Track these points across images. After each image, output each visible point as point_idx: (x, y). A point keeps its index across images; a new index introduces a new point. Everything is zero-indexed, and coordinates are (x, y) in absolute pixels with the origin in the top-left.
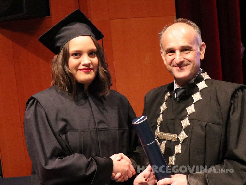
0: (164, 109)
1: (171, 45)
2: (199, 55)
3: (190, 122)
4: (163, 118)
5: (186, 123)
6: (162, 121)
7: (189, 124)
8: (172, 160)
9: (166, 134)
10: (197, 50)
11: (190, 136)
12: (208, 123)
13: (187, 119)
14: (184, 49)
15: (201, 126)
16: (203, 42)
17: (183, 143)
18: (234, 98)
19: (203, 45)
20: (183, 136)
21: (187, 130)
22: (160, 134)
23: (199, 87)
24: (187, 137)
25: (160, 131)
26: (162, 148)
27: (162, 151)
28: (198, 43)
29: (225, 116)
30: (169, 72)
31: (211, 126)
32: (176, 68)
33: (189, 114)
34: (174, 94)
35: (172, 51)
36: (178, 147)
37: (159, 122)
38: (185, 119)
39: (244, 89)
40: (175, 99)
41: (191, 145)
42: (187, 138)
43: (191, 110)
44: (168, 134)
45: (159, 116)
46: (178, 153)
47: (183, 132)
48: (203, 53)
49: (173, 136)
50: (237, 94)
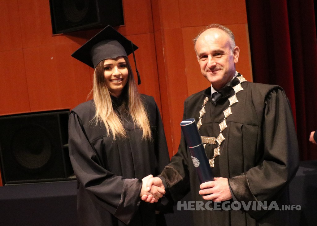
0: (203, 113)
1: (203, 50)
2: (233, 58)
3: (227, 125)
4: (202, 123)
5: (223, 126)
6: (201, 126)
7: (227, 127)
8: (211, 162)
9: (205, 137)
10: (230, 53)
11: (227, 138)
12: (244, 125)
13: (224, 121)
14: (216, 54)
15: (237, 128)
16: (236, 46)
17: (221, 145)
18: (268, 99)
19: (237, 49)
20: (221, 138)
21: (225, 132)
23: (235, 90)
24: (225, 139)
28: (231, 48)
29: (260, 117)
30: (204, 76)
31: (247, 127)
32: (209, 72)
33: (226, 117)
34: (212, 98)
35: (205, 56)
36: (217, 150)
37: (198, 126)
38: (222, 121)
39: (278, 89)
40: (213, 103)
41: (229, 147)
42: (225, 140)
43: (228, 113)
44: (207, 137)
45: (198, 120)
46: (216, 155)
47: (221, 135)
48: (237, 57)
49: (211, 139)
50: (271, 94)
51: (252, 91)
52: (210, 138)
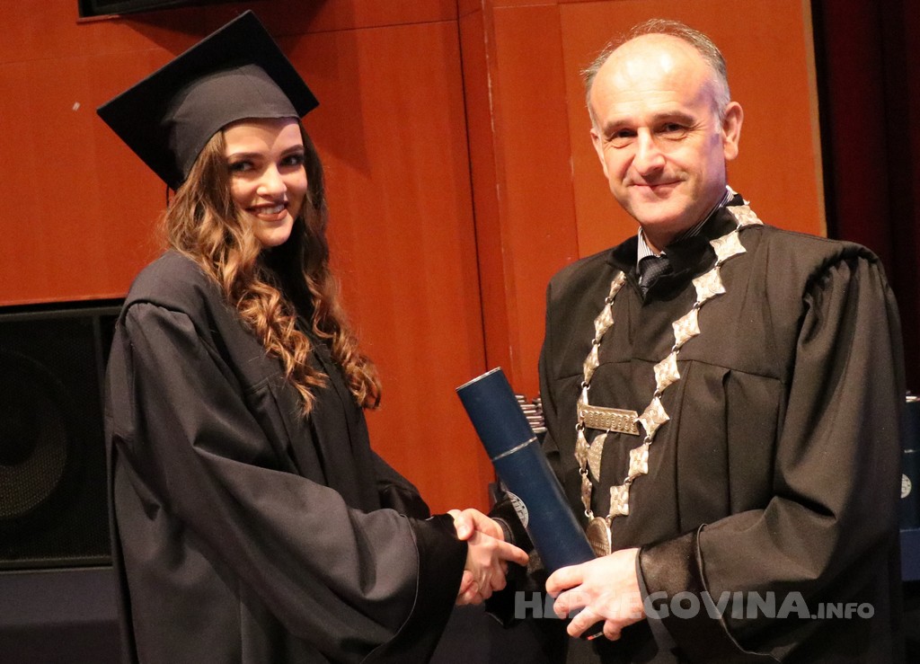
0: (605, 325)
1: (623, 111)
2: (721, 140)
3: (680, 370)
4: (600, 359)
5: (667, 373)
6: (596, 370)
7: (678, 376)
8: (619, 498)
9: (604, 411)
10: (712, 126)
11: (676, 418)
12: (732, 372)
13: (672, 358)
14: (667, 125)
15: (711, 383)
16: (732, 101)
17: (654, 438)
18: (818, 288)
19: (734, 111)
20: (656, 414)
21: (668, 396)
22: (586, 411)
23: (717, 253)
24: (668, 418)
25: (590, 404)
26: (594, 458)
27: (591, 467)
28: (715, 106)
30: (621, 203)
31: (744, 381)
32: (641, 188)
33: (678, 342)
35: (625, 131)
36: (639, 455)
37: (587, 371)
38: (665, 358)
39: (860, 259)
40: (639, 289)
42: (667, 422)
43: (687, 329)
44: (610, 411)
45: (588, 350)
46: (637, 472)
47: (656, 403)
48: (734, 139)
49: (624, 418)
50: (829, 274)
51: (770, 259)
52: (621, 413)
